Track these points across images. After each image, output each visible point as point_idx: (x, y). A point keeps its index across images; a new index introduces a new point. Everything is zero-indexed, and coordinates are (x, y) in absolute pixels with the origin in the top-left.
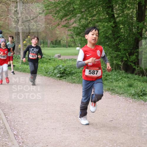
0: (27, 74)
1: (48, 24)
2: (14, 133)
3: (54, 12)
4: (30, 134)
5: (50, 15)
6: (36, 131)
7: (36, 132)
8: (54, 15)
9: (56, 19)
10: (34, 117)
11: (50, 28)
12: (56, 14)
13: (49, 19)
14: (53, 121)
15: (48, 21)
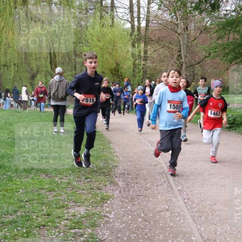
0: (192, 124)
1: (215, 68)
2: (179, 188)
3: (222, 55)
4: (195, 191)
5: (218, 58)
6: (203, 187)
7: (202, 189)
8: (222, 58)
9: (224, 63)
10: (199, 172)
11: (218, 72)
12: (224, 57)
13: (216, 63)
14: (222, 177)
15: (215, 65)
